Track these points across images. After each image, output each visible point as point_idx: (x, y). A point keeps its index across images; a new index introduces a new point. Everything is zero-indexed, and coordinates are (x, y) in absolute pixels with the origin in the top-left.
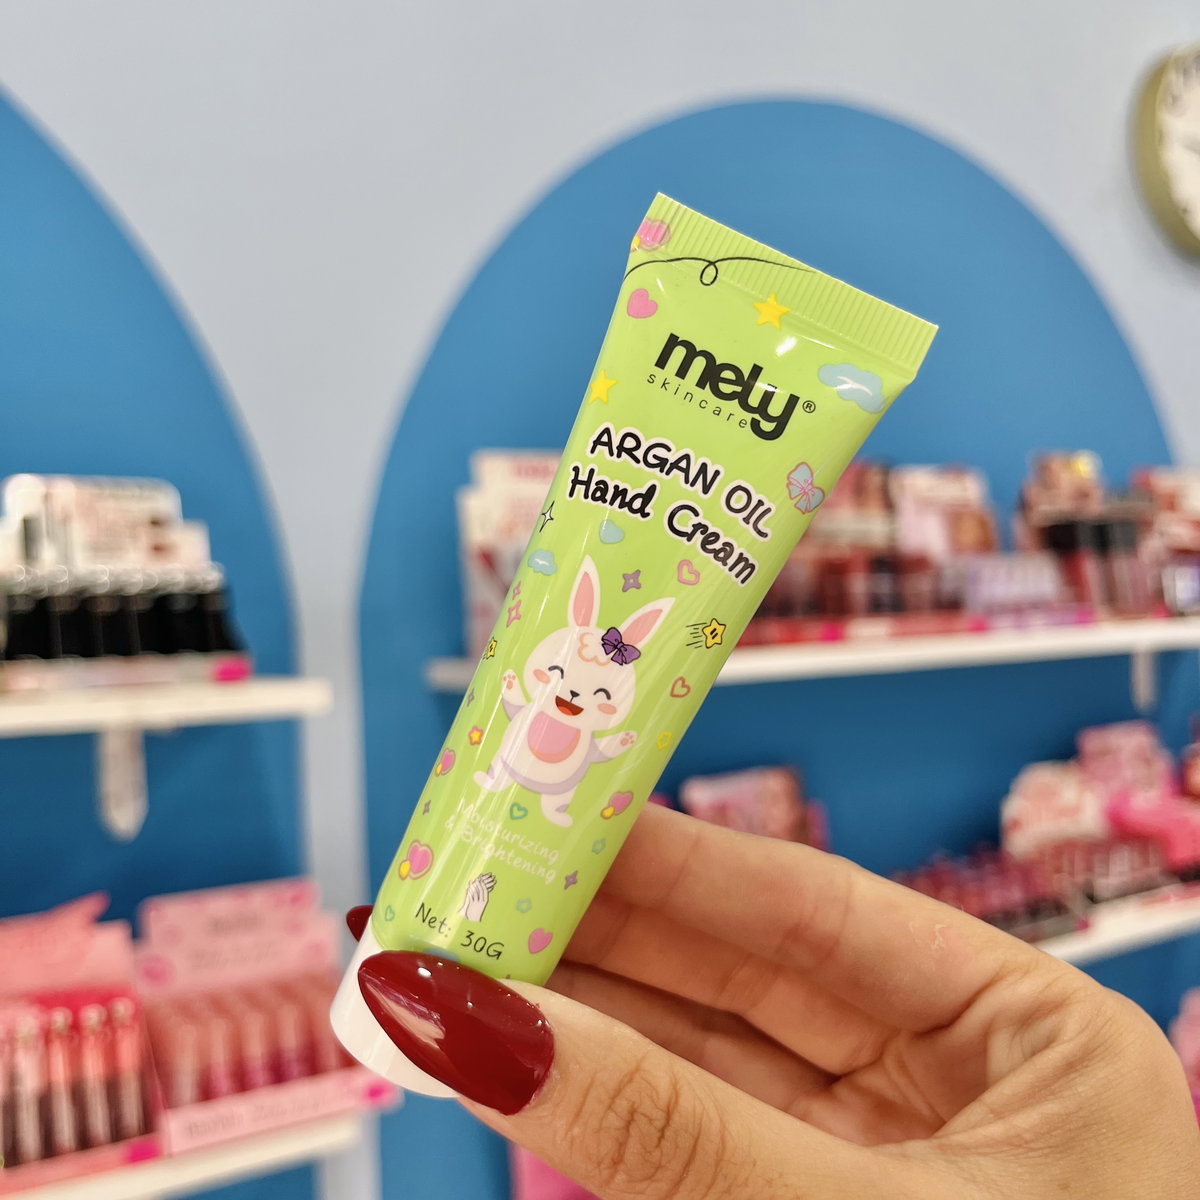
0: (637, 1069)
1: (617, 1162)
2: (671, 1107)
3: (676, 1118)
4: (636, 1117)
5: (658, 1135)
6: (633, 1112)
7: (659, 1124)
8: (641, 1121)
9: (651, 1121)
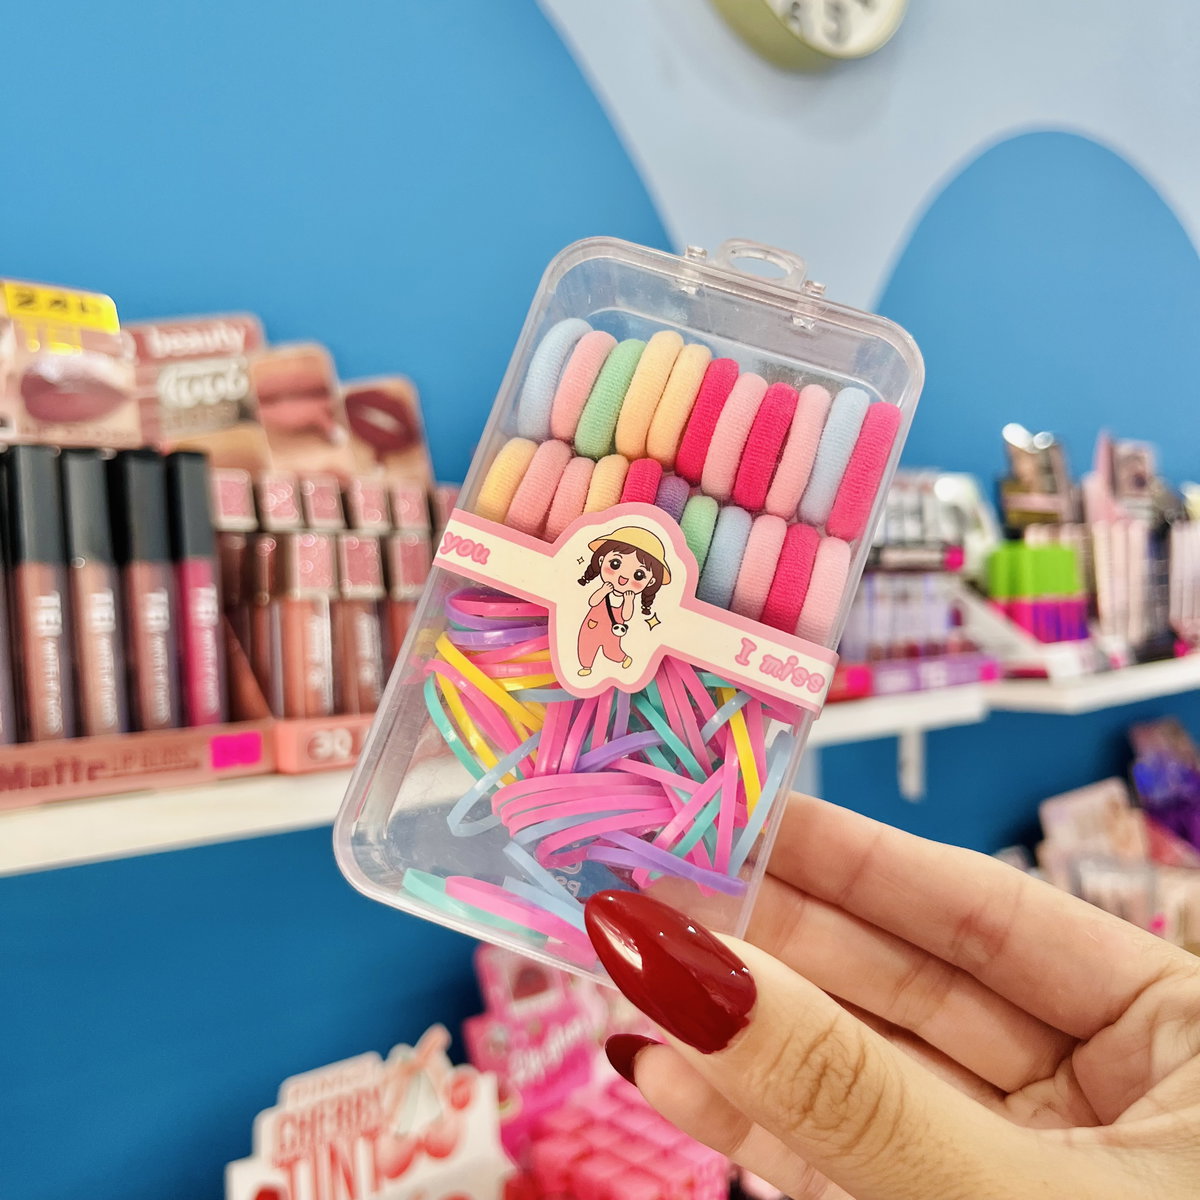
0: (831, 1030)
1: (807, 1109)
2: (859, 1067)
3: (863, 1078)
4: (828, 1071)
5: (846, 1090)
6: (825, 1067)
7: (848, 1080)
8: (832, 1076)
9: (841, 1076)
